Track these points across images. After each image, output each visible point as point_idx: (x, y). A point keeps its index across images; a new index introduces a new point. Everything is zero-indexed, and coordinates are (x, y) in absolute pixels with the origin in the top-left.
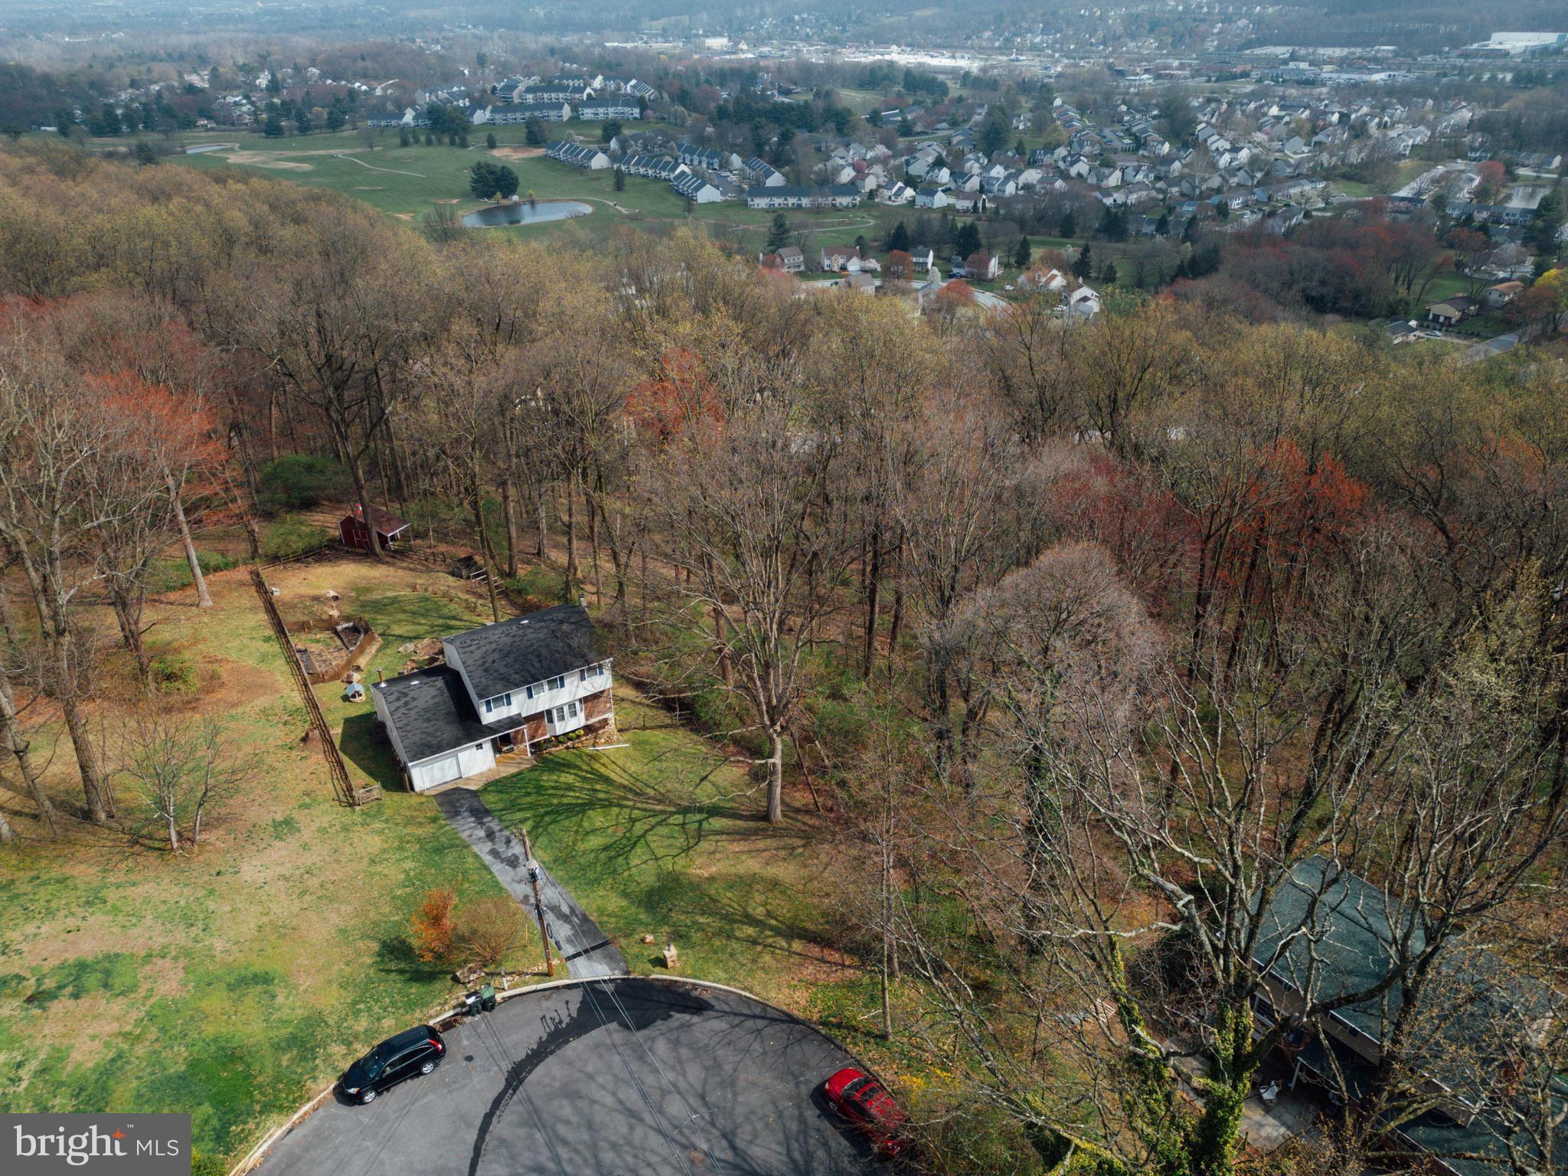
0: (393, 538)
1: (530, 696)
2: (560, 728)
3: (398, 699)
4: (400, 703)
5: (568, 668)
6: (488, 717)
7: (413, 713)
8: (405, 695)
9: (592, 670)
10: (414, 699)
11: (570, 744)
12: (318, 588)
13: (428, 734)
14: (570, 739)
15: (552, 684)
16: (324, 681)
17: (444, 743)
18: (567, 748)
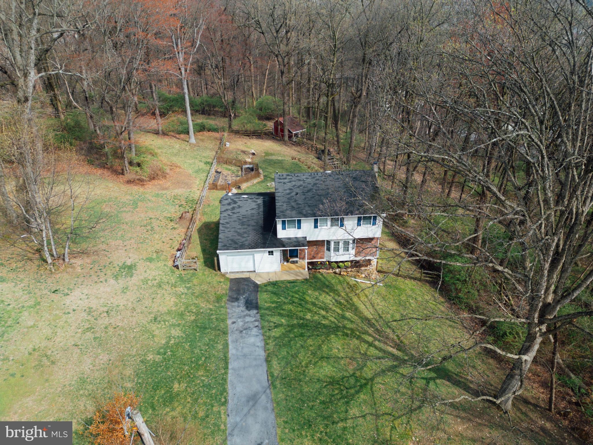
0: (296, 135)
1: (316, 227)
2: (335, 257)
3: (229, 204)
4: (230, 207)
5: (349, 212)
6: (282, 233)
7: (235, 215)
8: (235, 202)
9: (367, 219)
10: (239, 207)
11: (337, 270)
12: (248, 148)
13: (239, 234)
14: (339, 267)
15: (334, 222)
16: (217, 189)
17: (247, 243)
18: (335, 273)
